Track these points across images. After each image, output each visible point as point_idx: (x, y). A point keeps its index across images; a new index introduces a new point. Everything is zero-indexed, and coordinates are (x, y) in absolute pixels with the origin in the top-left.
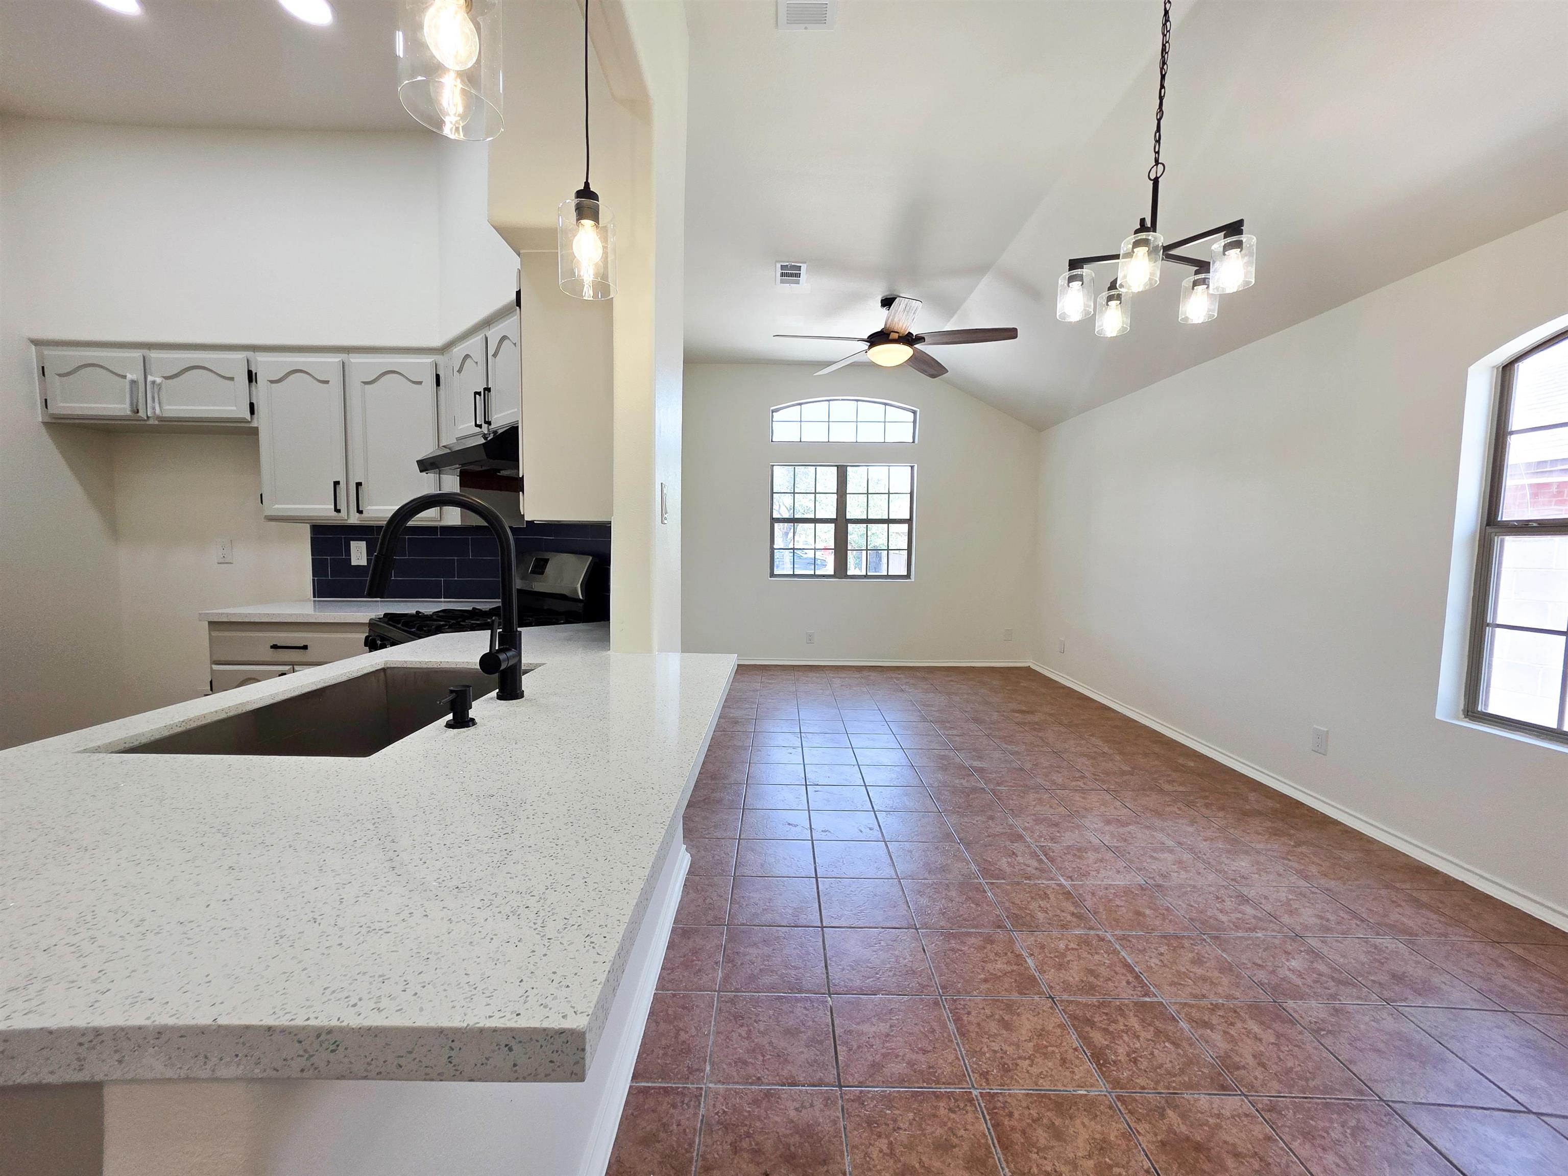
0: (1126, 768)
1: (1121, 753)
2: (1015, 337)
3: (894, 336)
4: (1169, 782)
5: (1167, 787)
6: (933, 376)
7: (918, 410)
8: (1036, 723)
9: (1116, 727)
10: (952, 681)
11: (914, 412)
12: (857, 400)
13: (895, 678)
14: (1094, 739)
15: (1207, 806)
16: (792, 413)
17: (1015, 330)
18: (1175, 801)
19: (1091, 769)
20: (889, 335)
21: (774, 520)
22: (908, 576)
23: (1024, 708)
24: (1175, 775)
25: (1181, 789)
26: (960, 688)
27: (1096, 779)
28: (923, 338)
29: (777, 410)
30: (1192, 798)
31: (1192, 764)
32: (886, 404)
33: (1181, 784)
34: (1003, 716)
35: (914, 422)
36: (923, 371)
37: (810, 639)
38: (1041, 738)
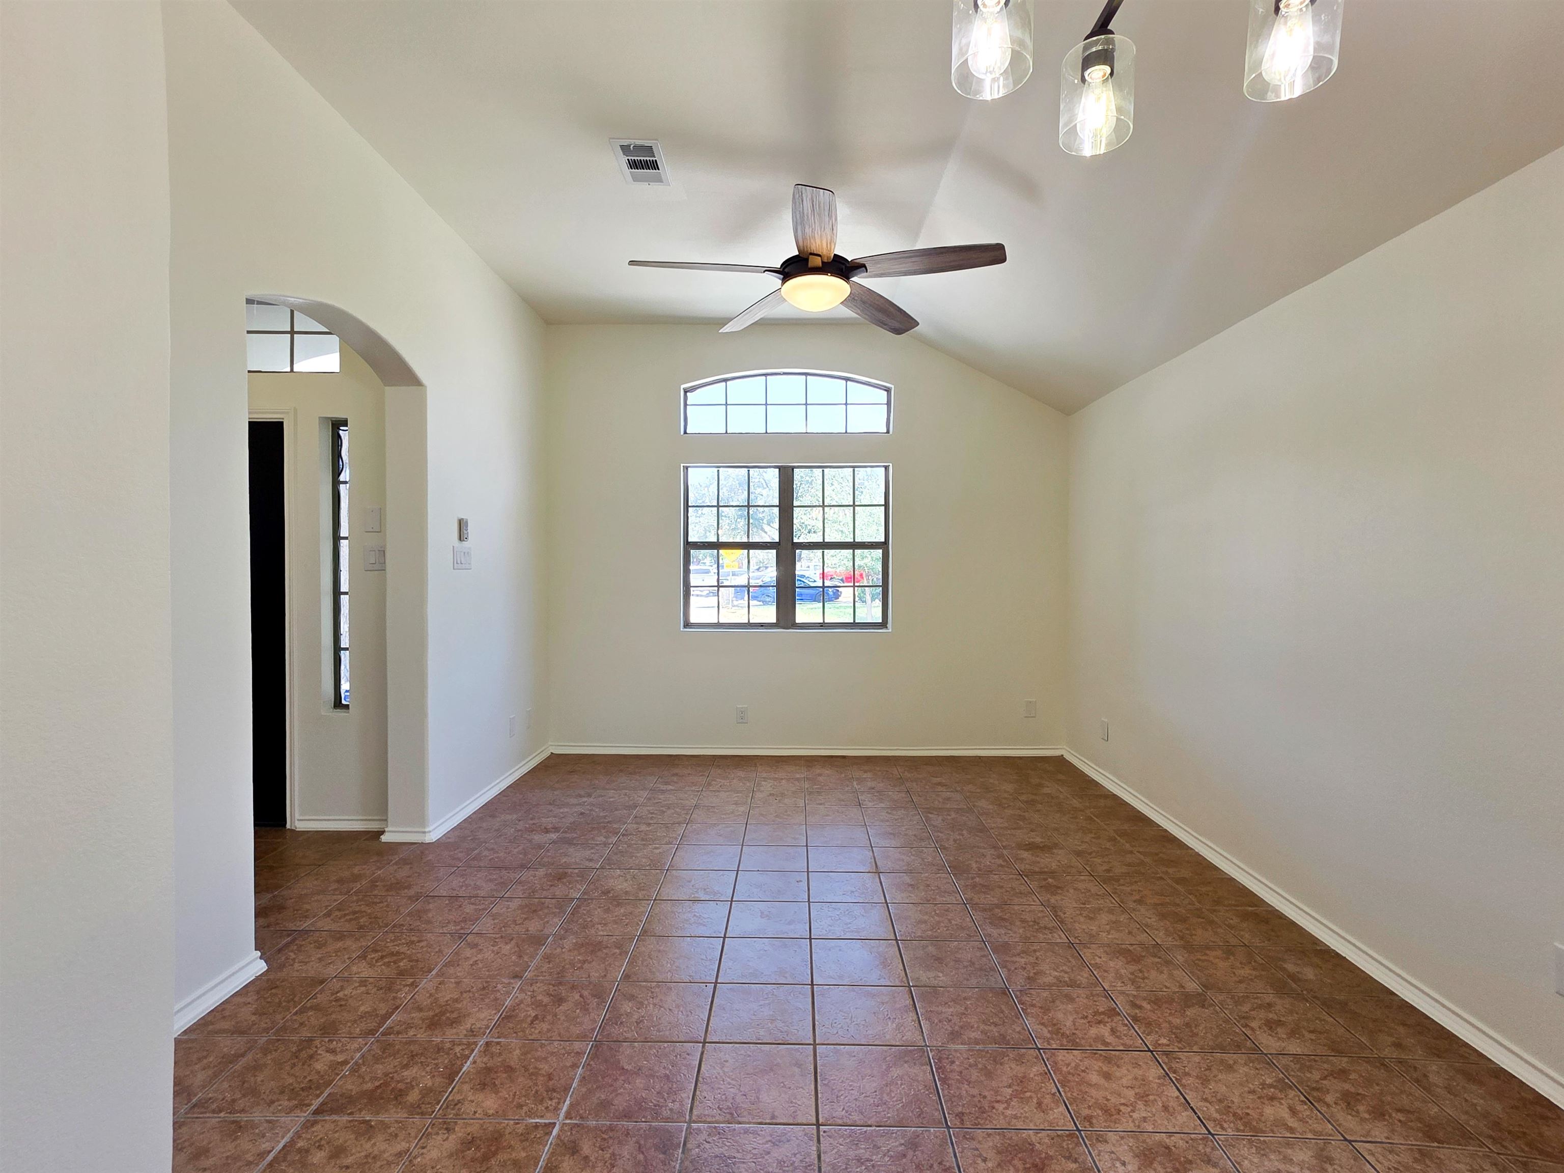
0: (1192, 986)
1: (1188, 947)
2: (1003, 260)
3: (816, 262)
4: (1271, 1025)
5: (1269, 1042)
6: (898, 331)
7: (893, 386)
8: (1052, 873)
9: (1181, 881)
10: (940, 784)
11: (888, 390)
12: (806, 374)
13: (858, 779)
14: (1143, 909)
15: (1349, 1100)
16: (715, 393)
17: (1000, 248)
18: (1283, 1086)
19: (1130, 989)
20: (807, 260)
21: (689, 546)
22: (884, 624)
23: (1038, 840)
24: (1282, 1005)
25: (1294, 1047)
26: (949, 799)
27: (1136, 1019)
28: (864, 266)
29: (693, 389)
30: (1316, 1075)
31: (1309, 973)
32: (847, 379)
33: (1294, 1033)
34: (1000, 856)
35: (889, 404)
36: (882, 324)
37: (742, 717)
38: (1054, 909)
